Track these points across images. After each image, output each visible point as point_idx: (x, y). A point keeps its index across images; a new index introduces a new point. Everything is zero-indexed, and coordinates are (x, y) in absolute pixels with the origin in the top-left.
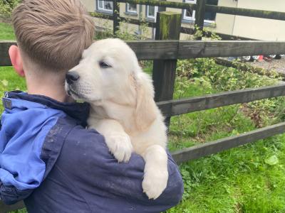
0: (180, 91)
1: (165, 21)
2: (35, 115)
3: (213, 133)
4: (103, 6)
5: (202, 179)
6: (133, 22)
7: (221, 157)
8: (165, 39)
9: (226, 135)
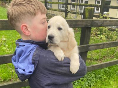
0: (92, 41)
1: (87, 11)
2: (28, 47)
3: (106, 59)
4: (61, 7)
5: (100, 78)
6: (73, 13)
7: (108, 69)
8: (87, 19)
9: (111, 60)
